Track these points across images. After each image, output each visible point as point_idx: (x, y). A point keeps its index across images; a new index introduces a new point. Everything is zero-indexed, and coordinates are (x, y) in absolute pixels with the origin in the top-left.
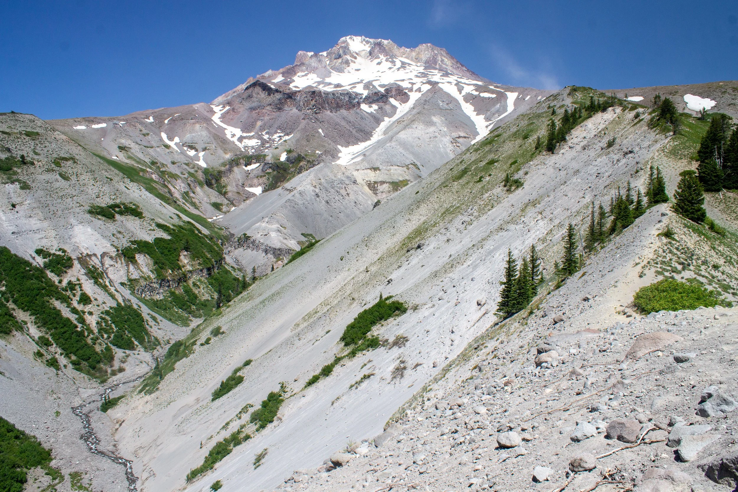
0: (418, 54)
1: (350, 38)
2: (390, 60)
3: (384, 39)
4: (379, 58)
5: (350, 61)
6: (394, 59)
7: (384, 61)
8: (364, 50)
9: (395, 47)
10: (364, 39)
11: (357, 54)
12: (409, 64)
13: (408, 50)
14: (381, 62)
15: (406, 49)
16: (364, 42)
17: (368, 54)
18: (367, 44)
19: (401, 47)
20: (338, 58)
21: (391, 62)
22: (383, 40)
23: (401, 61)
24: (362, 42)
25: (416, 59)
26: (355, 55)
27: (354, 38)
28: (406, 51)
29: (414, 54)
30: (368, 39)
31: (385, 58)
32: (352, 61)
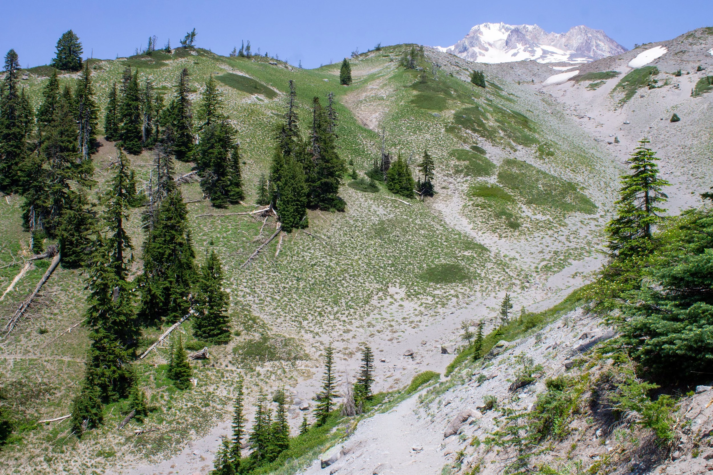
0: (569, 39)
1: (486, 26)
2: (529, 49)
3: (529, 25)
4: (516, 48)
5: (478, 54)
6: (535, 48)
7: (521, 51)
8: (501, 40)
9: (542, 33)
10: (503, 26)
11: (490, 44)
12: (553, 53)
13: (558, 35)
14: (518, 52)
15: (556, 35)
16: (503, 30)
17: (505, 44)
18: (507, 31)
19: (550, 33)
20: (463, 52)
21: (529, 51)
22: (527, 26)
23: (542, 50)
24: (500, 30)
25: (566, 46)
26: (487, 46)
27: (491, 25)
28: (556, 37)
29: (564, 40)
30: (507, 25)
31: (523, 48)
32: (480, 54)
